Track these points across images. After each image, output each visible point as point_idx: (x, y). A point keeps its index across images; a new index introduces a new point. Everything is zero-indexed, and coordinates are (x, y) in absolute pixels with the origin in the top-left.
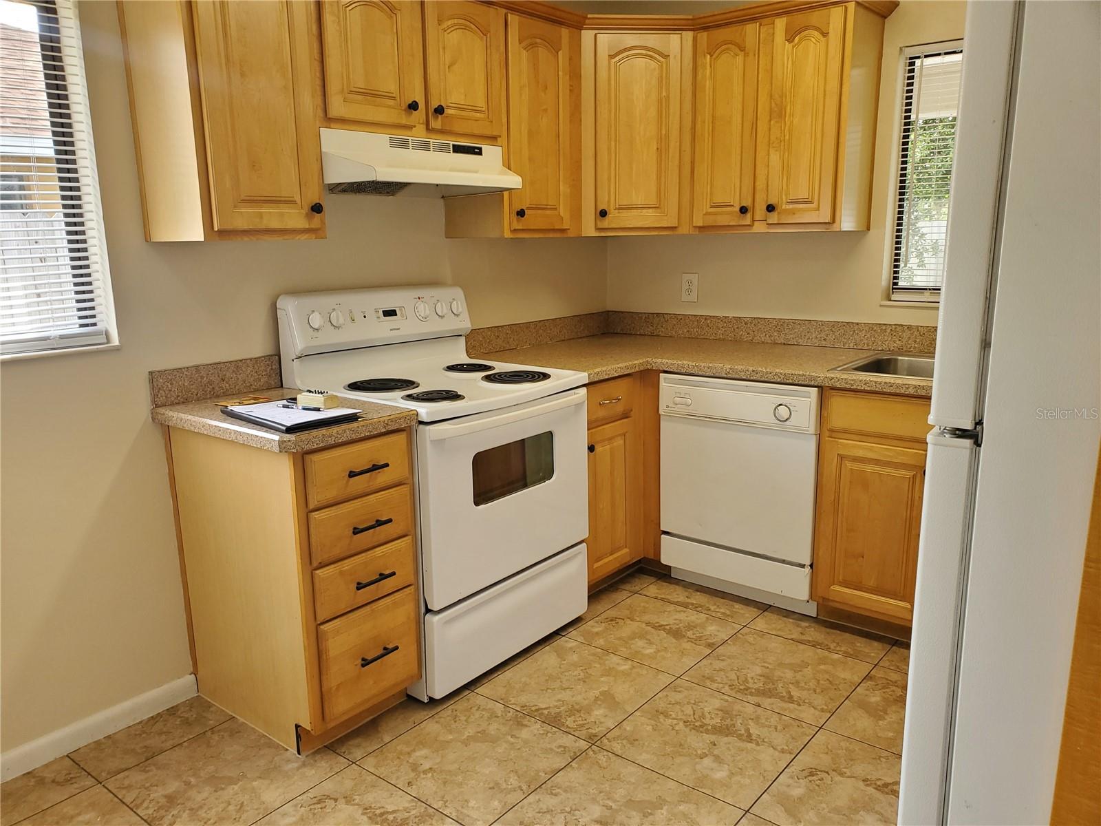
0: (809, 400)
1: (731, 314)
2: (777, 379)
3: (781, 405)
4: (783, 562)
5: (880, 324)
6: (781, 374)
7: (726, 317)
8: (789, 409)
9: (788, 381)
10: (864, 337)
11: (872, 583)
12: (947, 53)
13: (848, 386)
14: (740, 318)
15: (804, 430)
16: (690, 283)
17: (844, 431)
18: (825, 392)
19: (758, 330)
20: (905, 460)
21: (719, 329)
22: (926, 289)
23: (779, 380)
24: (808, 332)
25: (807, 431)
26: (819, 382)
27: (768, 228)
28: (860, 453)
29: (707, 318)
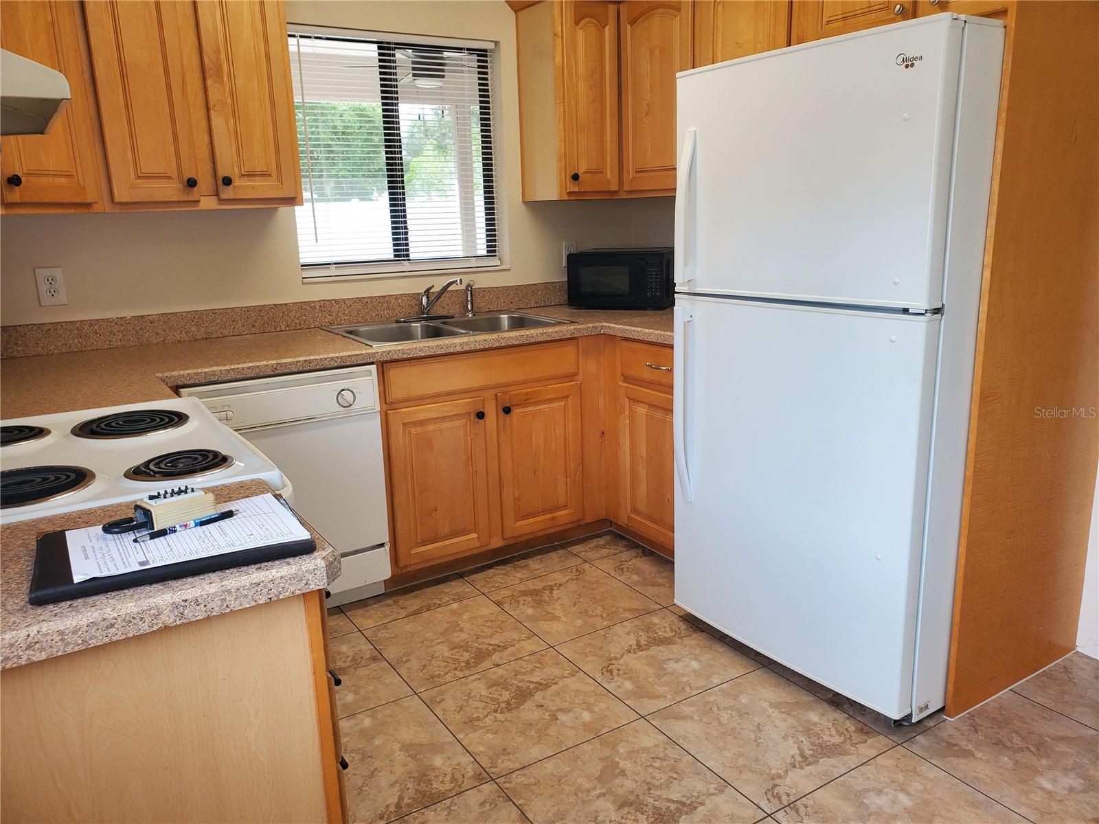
0: (371, 378)
1: (128, 313)
2: (333, 364)
3: (342, 390)
4: (357, 552)
5: (308, 302)
6: (337, 357)
7: (121, 318)
8: (352, 392)
9: (345, 364)
10: (295, 317)
11: (447, 530)
12: (316, 38)
13: (405, 356)
14: (142, 316)
15: (369, 410)
16: (51, 281)
17: (405, 400)
18: (384, 366)
19: (170, 328)
20: (458, 411)
21: (115, 334)
22: (330, 264)
23: (336, 365)
24: (233, 321)
25: (374, 409)
26: (377, 358)
27: (219, 204)
28: (422, 416)
29: (91, 323)
